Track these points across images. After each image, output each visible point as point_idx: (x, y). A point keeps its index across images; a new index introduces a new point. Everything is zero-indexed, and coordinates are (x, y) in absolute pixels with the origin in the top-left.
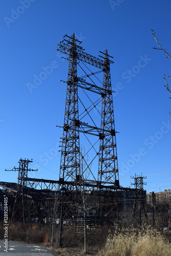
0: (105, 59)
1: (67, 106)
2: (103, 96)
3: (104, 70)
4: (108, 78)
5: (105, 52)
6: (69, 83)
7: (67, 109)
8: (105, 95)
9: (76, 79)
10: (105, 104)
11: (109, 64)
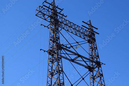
0: (89, 29)
1: (49, 80)
2: (91, 69)
3: (89, 41)
4: (94, 49)
5: (88, 23)
6: (51, 52)
7: (50, 82)
8: (93, 68)
9: (60, 47)
10: (94, 79)
11: (94, 35)
